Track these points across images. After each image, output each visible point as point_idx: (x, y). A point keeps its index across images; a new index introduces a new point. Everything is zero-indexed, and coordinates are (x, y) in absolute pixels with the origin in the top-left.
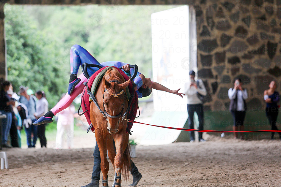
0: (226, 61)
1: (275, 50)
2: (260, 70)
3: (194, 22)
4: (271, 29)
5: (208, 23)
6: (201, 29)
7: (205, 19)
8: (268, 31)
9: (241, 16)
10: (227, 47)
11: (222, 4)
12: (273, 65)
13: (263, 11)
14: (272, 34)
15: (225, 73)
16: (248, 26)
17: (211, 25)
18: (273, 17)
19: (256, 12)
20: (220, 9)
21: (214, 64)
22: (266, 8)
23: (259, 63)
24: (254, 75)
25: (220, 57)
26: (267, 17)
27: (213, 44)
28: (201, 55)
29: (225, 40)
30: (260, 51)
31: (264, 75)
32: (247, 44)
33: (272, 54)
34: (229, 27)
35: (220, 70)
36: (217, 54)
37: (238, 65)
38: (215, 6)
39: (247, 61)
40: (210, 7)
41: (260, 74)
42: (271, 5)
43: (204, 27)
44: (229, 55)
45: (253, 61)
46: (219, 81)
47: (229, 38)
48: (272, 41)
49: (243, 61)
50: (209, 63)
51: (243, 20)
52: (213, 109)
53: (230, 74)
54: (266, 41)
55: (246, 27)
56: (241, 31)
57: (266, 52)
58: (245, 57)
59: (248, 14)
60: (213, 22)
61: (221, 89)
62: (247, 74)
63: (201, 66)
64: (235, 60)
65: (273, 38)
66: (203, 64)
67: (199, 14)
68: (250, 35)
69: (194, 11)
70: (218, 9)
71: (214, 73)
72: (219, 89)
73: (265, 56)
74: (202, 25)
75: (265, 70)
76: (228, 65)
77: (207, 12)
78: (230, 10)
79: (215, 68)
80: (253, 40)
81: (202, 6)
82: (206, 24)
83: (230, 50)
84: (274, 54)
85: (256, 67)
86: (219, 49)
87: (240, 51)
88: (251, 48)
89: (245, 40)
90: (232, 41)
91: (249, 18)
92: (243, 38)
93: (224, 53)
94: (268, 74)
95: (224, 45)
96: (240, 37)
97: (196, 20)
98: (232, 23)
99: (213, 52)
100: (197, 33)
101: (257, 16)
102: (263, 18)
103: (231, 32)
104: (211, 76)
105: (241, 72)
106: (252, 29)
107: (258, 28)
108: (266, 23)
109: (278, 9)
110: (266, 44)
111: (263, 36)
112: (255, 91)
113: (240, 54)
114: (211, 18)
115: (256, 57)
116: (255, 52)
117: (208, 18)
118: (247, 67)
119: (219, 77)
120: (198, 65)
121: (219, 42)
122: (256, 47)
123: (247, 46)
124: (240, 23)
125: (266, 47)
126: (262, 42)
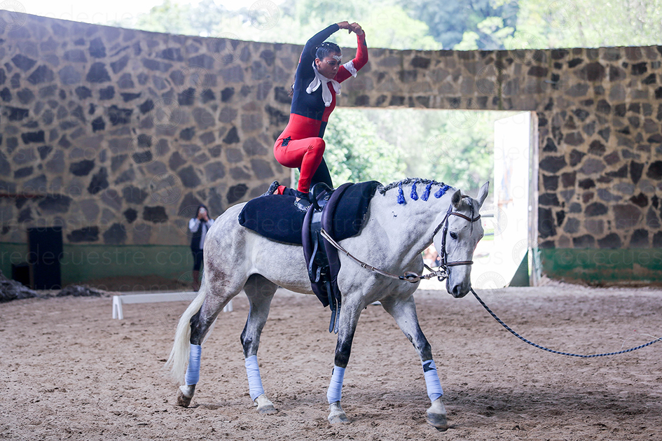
0: (577, 184)
1: (641, 172)
2: (620, 198)
3: (537, 133)
4: (636, 145)
5: (555, 136)
6: (545, 143)
7: (550, 129)
8: (632, 148)
9: (597, 128)
10: (579, 166)
11: (572, 111)
12: (637, 192)
13: (626, 122)
14: (638, 152)
15: (574, 199)
16: (607, 141)
17: (557, 138)
18: (639, 130)
19: (616, 123)
20: (571, 118)
21: (561, 188)
22: (630, 119)
23: (619, 188)
24: (612, 203)
25: (569, 179)
26: (631, 129)
27: (560, 162)
28: (544, 176)
29: (576, 157)
30: (621, 173)
31: (626, 203)
32: (605, 163)
33: (636, 178)
34: (581, 141)
35: (569, 195)
36: (565, 175)
37: (591, 190)
38: (563, 114)
39: (604, 186)
40: (557, 114)
41: (621, 202)
42: (637, 115)
43: (549, 139)
44: (580, 177)
45: (611, 185)
46: (566, 209)
47: (581, 155)
48: (637, 161)
49: (598, 185)
50: (555, 187)
51: (600, 133)
52: (557, 245)
53: (581, 201)
54: (629, 160)
55: (603, 142)
56: (597, 147)
57: (629, 175)
58: (601, 180)
59: (606, 125)
60: (561, 135)
61: (569, 219)
62: (604, 202)
63: (543, 191)
64: (588, 184)
65: (639, 156)
66: (546, 187)
67: (542, 122)
68: (608, 152)
69: (536, 119)
70: (567, 118)
71: (561, 199)
72: (566, 220)
73: (628, 180)
74: (546, 137)
75: (628, 197)
76: (578, 190)
77: (553, 120)
78: (583, 120)
79: (562, 193)
80: (612, 159)
81: (547, 113)
82: (551, 136)
83: (582, 170)
84: (640, 176)
85: (614, 192)
86: (568, 169)
87: (595, 172)
88: (609, 169)
89: (601, 158)
90: (585, 159)
91: (608, 130)
92: (600, 155)
93: (575, 173)
94: (631, 203)
95: (573, 164)
96: (597, 154)
97: (539, 130)
98: (585, 136)
99: (559, 173)
100: (539, 148)
101: (618, 128)
102: (626, 131)
103: (583, 148)
104: (556, 203)
105: (596, 199)
106: (612, 144)
107: (619, 144)
108: (629, 137)
109: (646, 120)
110: (629, 164)
111: (625, 153)
112: (613, 224)
113: (594, 177)
114: (559, 128)
115: (616, 181)
116: (615, 174)
117: (554, 129)
118: (603, 193)
119: (566, 204)
120: (539, 189)
121: (567, 160)
122: (616, 168)
123: (604, 167)
124: (596, 137)
125: (629, 169)
126: (623, 161)
